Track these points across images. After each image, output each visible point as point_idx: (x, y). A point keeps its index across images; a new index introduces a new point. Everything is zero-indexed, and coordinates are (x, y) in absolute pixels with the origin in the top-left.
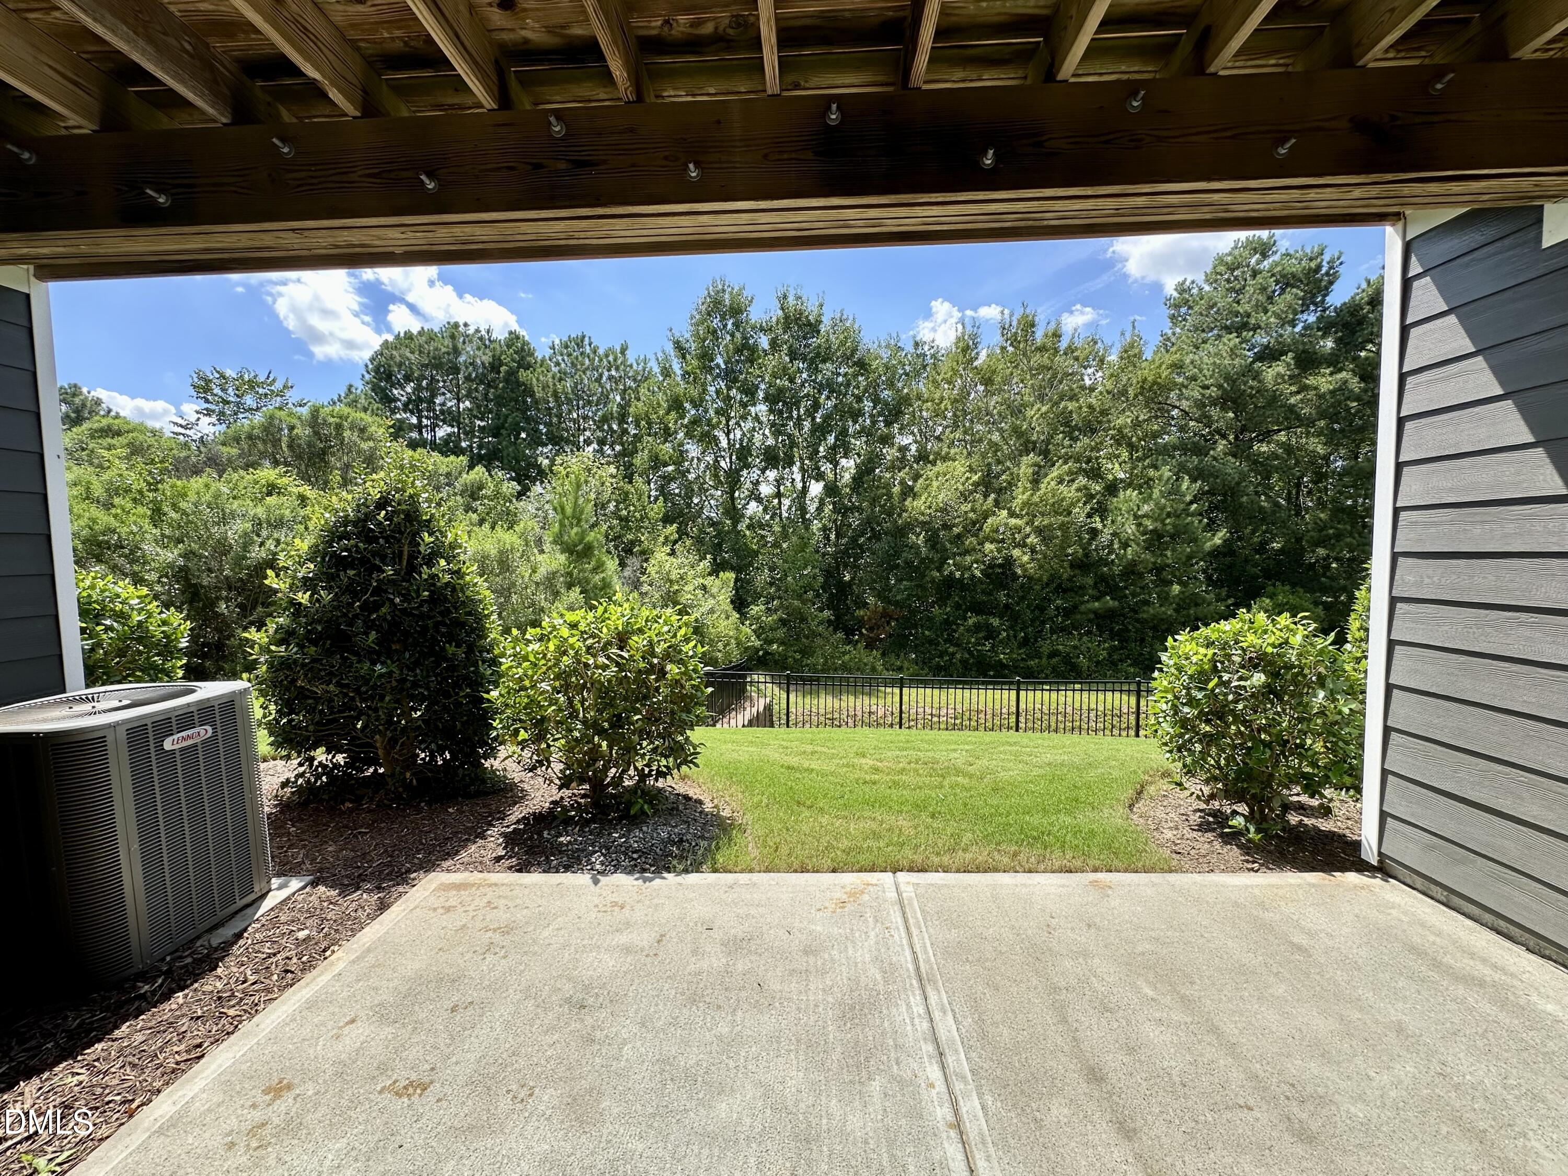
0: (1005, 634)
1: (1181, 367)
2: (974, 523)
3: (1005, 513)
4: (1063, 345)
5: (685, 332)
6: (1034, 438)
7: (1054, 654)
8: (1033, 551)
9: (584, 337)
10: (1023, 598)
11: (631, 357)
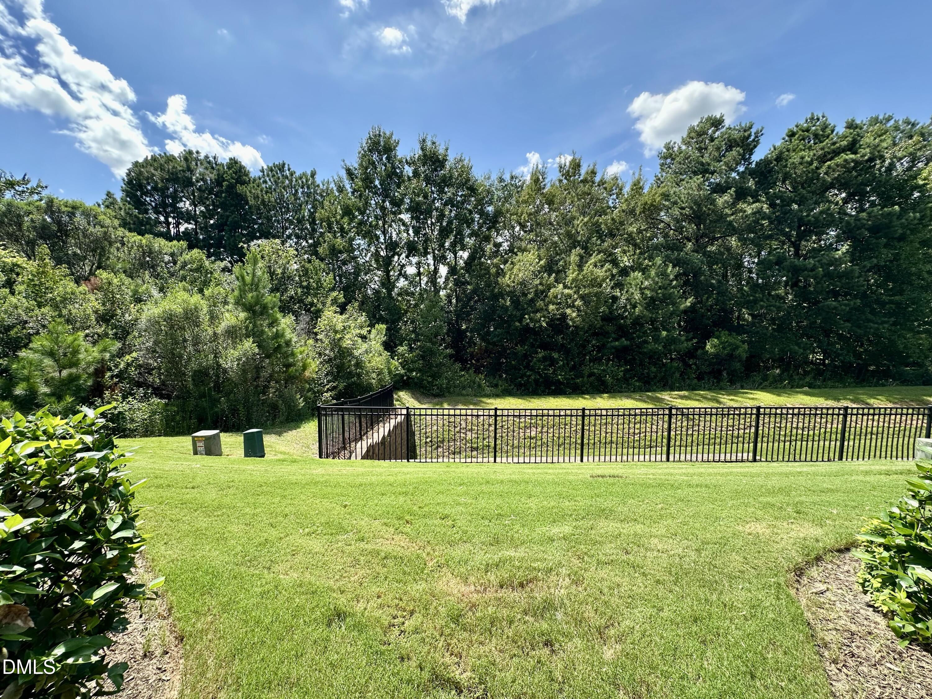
0: (561, 363)
1: (668, 196)
2: (542, 292)
3: (561, 286)
4: (597, 179)
5: (354, 163)
6: (579, 239)
7: (591, 375)
8: (579, 310)
9: (284, 164)
10: (572, 340)
11: (318, 180)
